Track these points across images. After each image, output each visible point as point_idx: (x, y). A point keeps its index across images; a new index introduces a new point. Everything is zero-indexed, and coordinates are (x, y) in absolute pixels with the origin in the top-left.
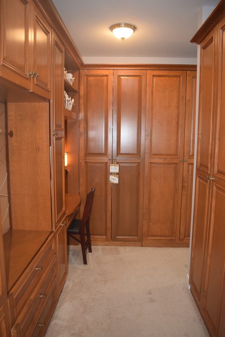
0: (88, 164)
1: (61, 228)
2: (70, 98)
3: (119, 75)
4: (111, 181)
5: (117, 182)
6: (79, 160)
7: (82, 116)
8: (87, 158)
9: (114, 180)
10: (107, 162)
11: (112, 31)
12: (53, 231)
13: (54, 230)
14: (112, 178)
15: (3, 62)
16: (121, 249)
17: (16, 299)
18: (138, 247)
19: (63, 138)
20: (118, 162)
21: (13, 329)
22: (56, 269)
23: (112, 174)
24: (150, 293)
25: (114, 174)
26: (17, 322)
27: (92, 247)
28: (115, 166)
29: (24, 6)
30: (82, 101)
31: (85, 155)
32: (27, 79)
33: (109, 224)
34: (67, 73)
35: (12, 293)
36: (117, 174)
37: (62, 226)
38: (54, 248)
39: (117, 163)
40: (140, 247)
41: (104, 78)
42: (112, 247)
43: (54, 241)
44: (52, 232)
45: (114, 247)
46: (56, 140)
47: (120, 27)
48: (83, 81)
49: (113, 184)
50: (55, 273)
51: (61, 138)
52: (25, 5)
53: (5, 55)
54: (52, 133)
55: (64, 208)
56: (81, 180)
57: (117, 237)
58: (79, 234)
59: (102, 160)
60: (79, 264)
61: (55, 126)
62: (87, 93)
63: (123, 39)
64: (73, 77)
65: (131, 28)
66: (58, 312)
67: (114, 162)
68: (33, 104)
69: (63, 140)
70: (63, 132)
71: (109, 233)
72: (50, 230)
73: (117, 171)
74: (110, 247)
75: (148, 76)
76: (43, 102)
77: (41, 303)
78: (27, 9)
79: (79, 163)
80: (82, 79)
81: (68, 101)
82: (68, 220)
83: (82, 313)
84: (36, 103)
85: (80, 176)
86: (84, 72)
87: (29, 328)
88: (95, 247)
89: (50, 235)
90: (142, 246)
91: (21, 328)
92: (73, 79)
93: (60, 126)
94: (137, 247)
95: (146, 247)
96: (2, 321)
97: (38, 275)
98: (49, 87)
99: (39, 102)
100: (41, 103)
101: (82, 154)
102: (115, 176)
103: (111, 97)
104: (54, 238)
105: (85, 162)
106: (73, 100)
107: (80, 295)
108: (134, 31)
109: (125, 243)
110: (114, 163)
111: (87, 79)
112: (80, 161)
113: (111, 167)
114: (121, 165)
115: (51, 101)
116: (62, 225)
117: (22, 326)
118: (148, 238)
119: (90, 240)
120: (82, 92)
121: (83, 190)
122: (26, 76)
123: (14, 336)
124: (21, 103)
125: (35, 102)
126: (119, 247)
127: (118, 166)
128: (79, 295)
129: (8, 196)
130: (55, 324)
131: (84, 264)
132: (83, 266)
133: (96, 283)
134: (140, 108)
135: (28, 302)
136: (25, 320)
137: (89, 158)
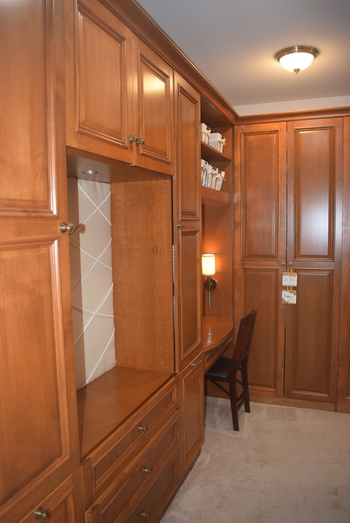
0: (248, 272)
1: (192, 370)
2: (216, 170)
3: (296, 129)
4: (284, 300)
5: (294, 302)
6: (233, 265)
7: (237, 196)
8: (246, 262)
9: (289, 298)
10: (277, 269)
11: (278, 60)
12: (176, 374)
13: (177, 371)
14: (286, 295)
15: (79, 127)
16: (299, 412)
17: (95, 468)
18: (329, 412)
19: (199, 232)
20: (295, 269)
21: (88, 511)
22: (178, 433)
23: (285, 288)
24: (336, 493)
25: (290, 289)
26: (96, 503)
27: (251, 404)
28: (291, 275)
29: (119, 45)
30: (237, 174)
31: (243, 258)
32: (125, 148)
33: (280, 370)
34: (211, 133)
35: (89, 459)
36: (294, 288)
37: (195, 367)
38: (176, 399)
39: (295, 271)
40: (332, 412)
41: (271, 135)
42: (284, 407)
43: (176, 389)
44: (174, 375)
45: (287, 407)
46: (182, 235)
47: (291, 53)
48: (239, 144)
49: (287, 304)
50: (176, 438)
51: (194, 233)
52: (120, 42)
53: (83, 118)
54: (176, 225)
55: (199, 340)
56: (237, 296)
57: (293, 392)
58: (227, 381)
59: (270, 266)
60: (226, 429)
61: (180, 215)
62: (246, 161)
63: (297, 71)
64: (222, 138)
65: (309, 52)
66: (180, 500)
67: (290, 268)
68: (148, 182)
69: (199, 235)
70: (200, 223)
71: (280, 383)
72: (172, 371)
73: (295, 284)
74: (282, 407)
75: (345, 127)
76: (161, 180)
77: (145, 480)
78: (124, 48)
79: (233, 270)
80: (238, 140)
81: (213, 175)
82: (208, 359)
83: (216, 508)
84: (153, 182)
85: (236, 291)
86: (240, 129)
87: (119, 515)
88: (256, 404)
89: (169, 379)
90: (336, 411)
91: (103, 512)
92: (224, 140)
93: (194, 214)
94: (327, 412)
95: (342, 414)
96: (68, 496)
97: (142, 437)
98: (169, 156)
99: (157, 180)
100: (159, 181)
101: (238, 257)
102: (291, 292)
103: (283, 166)
104: (176, 385)
105: (243, 268)
106: (223, 173)
107: (218, 478)
108: (315, 56)
109: (308, 402)
110: (290, 271)
111: (246, 139)
112: (236, 267)
113: (284, 277)
114: (301, 273)
115: (174, 178)
116: (193, 366)
117: (104, 510)
118: (346, 398)
119: (248, 391)
120: (238, 160)
121: (240, 313)
122: (124, 143)
123: (89, 522)
124: (132, 183)
125: (151, 180)
126: (297, 409)
127: (296, 276)
128: (216, 478)
129: (113, 317)
130: (172, 517)
131: (235, 430)
132: (232, 434)
133: (248, 462)
134: (333, 179)
135: (120, 476)
136: (111, 502)
137: (249, 262)
